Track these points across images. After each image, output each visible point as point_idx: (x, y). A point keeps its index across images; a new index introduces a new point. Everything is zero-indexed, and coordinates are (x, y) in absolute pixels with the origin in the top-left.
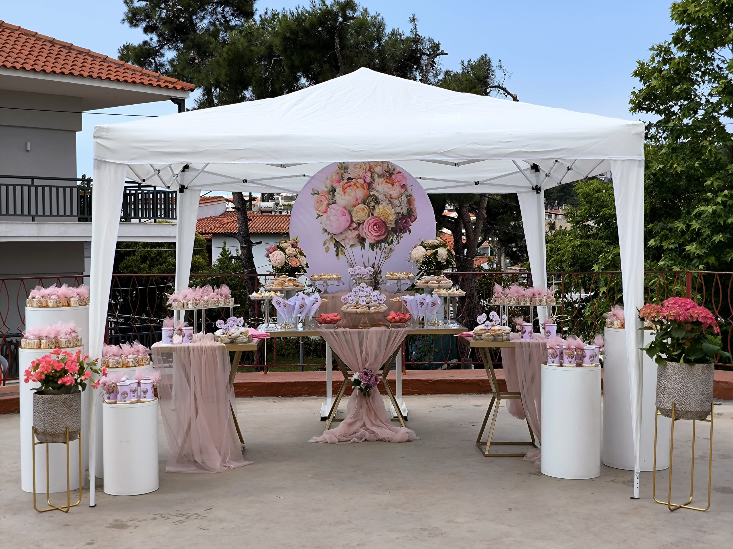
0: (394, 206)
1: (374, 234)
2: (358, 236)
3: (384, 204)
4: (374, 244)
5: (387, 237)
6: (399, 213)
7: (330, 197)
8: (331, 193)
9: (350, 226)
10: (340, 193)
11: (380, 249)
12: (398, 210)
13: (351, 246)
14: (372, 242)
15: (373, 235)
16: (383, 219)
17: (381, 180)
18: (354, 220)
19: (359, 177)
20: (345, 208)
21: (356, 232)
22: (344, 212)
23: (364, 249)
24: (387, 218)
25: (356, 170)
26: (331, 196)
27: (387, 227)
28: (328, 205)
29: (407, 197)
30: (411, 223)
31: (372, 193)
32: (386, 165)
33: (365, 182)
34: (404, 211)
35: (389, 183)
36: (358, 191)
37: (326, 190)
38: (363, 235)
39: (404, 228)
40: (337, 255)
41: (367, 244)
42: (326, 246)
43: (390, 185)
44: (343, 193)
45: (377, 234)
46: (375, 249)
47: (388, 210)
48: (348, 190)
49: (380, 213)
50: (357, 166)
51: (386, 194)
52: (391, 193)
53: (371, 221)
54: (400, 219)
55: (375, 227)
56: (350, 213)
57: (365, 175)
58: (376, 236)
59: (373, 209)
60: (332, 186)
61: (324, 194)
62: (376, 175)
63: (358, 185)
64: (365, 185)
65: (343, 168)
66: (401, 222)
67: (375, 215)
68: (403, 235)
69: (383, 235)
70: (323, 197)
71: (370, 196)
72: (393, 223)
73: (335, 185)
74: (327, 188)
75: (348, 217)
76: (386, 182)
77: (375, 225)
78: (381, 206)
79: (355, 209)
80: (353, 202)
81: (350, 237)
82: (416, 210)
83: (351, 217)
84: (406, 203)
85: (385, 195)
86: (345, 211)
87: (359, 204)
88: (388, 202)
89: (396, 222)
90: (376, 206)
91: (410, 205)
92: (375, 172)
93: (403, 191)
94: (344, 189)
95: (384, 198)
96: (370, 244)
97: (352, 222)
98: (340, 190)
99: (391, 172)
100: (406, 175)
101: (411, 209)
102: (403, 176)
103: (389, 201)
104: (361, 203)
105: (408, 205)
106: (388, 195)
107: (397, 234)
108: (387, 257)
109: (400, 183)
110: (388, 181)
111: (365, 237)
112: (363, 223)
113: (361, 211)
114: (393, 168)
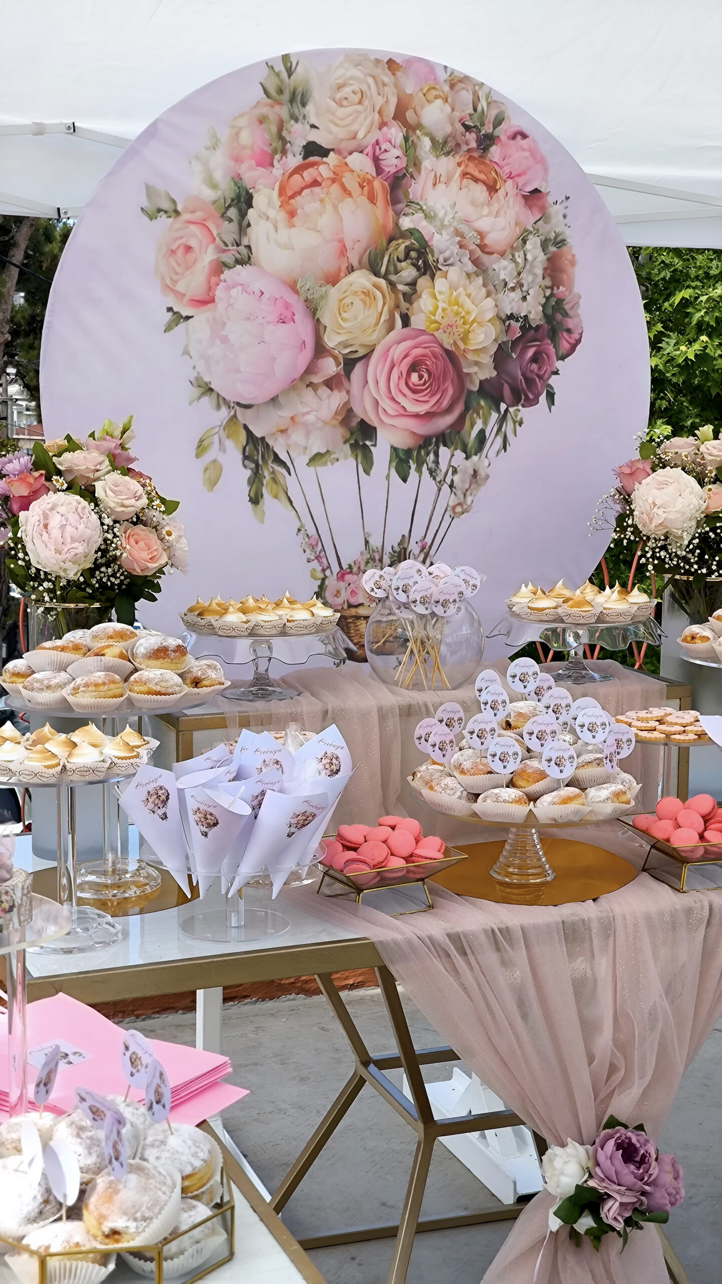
0: (493, 287)
1: (413, 408)
2: (347, 414)
3: (454, 273)
4: (408, 452)
5: (461, 419)
6: (511, 317)
7: (229, 230)
8: (233, 213)
9: (310, 370)
10: (272, 213)
11: (432, 472)
12: (511, 303)
13: (317, 459)
14: (403, 441)
15: (405, 413)
16: (448, 344)
17: (446, 164)
18: (331, 340)
19: (352, 145)
20: (293, 287)
21: (334, 400)
22: (287, 306)
23: (367, 472)
24: (465, 339)
25: (341, 112)
26: (234, 226)
27: (461, 378)
28: (220, 267)
29: (544, 245)
30: (559, 364)
31: (406, 223)
32: (466, 97)
33: (379, 170)
34: (533, 310)
35: (476, 180)
36: (347, 207)
37: (209, 194)
38: (365, 411)
39: (529, 382)
40: (255, 500)
41: (381, 452)
42: (208, 457)
43: (480, 191)
44: (281, 216)
45: (422, 409)
46: (413, 474)
47: (468, 304)
48: (307, 202)
49: (438, 317)
50: (347, 91)
51: (463, 228)
52: (483, 224)
53: (398, 351)
54: (515, 343)
55: (414, 377)
56: (312, 309)
57: (376, 135)
58: (417, 416)
59: (409, 298)
60: (237, 180)
61: (199, 215)
62: (427, 142)
63: (350, 182)
64: (377, 184)
65: (286, 96)
66: (521, 356)
67: (417, 321)
68: (524, 412)
69: (449, 410)
70: (194, 228)
71: (397, 234)
72: (487, 360)
73: (251, 175)
74: (214, 186)
75: (303, 329)
76: (465, 175)
77: (414, 367)
78: (440, 282)
79: (334, 293)
80: (326, 260)
81: (311, 418)
82: (576, 305)
83: (318, 329)
84: (539, 271)
85: (458, 233)
86: (291, 298)
87: (351, 269)
88: (470, 267)
89: (500, 357)
90: (423, 282)
91: (556, 283)
92: (419, 126)
93: (529, 219)
94: (287, 195)
95: (456, 249)
96: (394, 449)
97: (320, 350)
98: (270, 203)
99: (488, 129)
100: (545, 149)
101: (560, 302)
102: (534, 153)
103: (475, 262)
104: (361, 267)
105: (548, 282)
106: (470, 234)
107: (503, 407)
108: (458, 511)
109: (521, 181)
110: (473, 170)
111: (372, 420)
112: (367, 356)
113: (358, 304)
114: (493, 113)
